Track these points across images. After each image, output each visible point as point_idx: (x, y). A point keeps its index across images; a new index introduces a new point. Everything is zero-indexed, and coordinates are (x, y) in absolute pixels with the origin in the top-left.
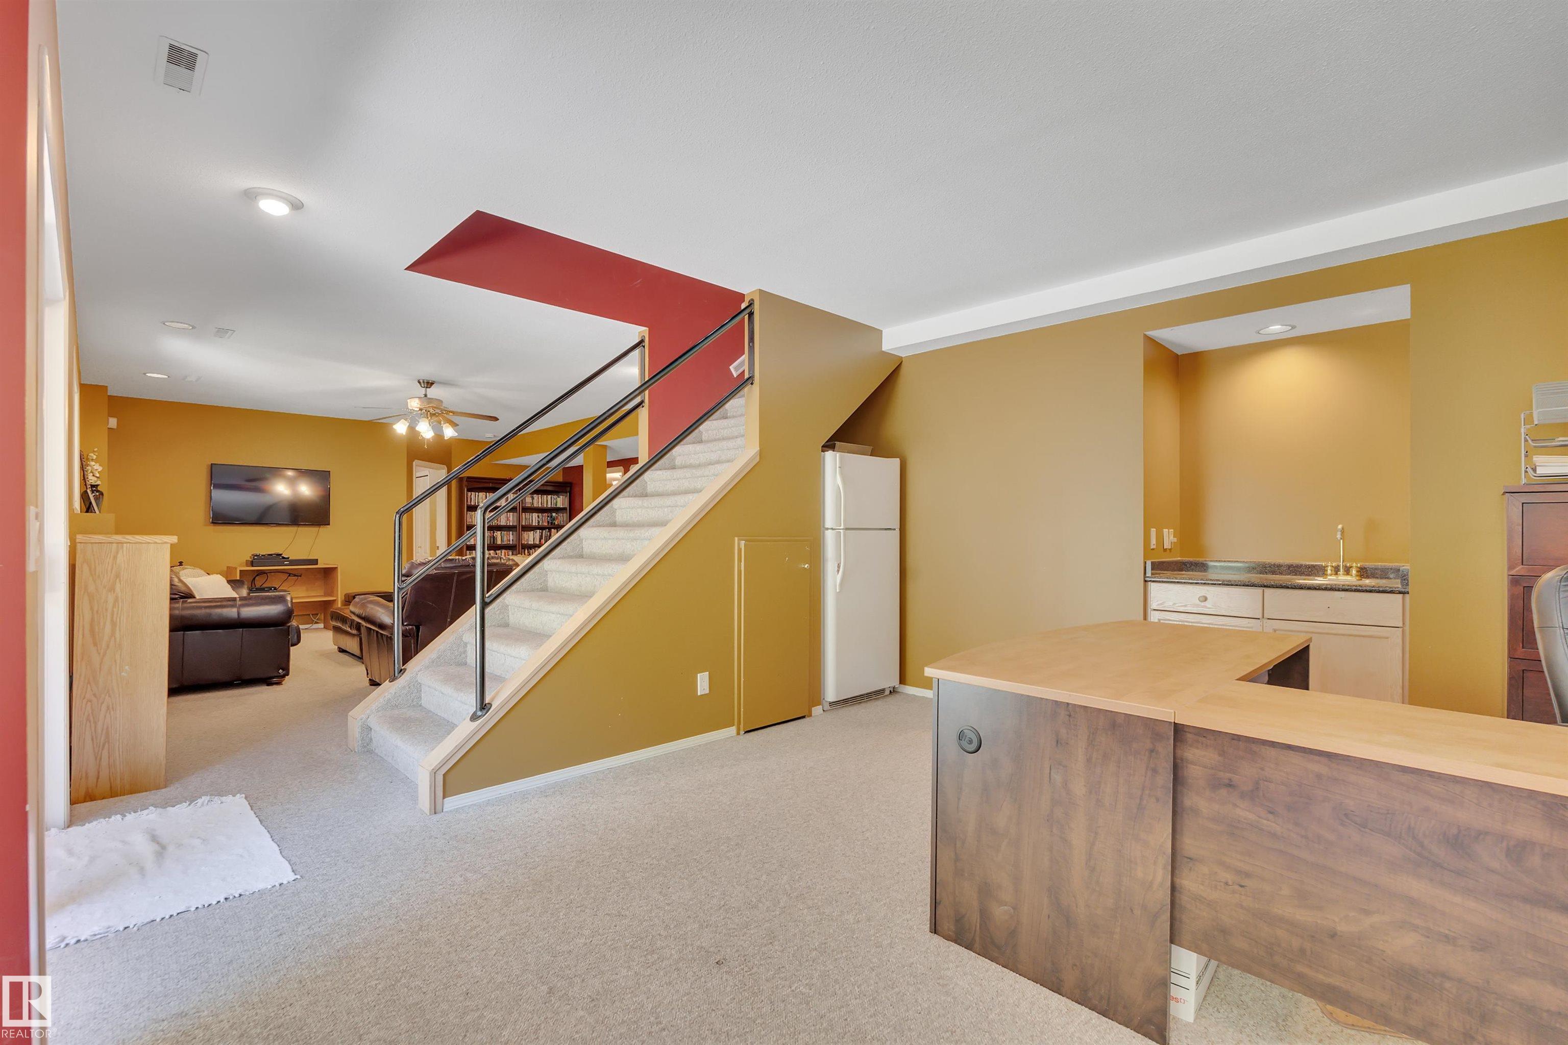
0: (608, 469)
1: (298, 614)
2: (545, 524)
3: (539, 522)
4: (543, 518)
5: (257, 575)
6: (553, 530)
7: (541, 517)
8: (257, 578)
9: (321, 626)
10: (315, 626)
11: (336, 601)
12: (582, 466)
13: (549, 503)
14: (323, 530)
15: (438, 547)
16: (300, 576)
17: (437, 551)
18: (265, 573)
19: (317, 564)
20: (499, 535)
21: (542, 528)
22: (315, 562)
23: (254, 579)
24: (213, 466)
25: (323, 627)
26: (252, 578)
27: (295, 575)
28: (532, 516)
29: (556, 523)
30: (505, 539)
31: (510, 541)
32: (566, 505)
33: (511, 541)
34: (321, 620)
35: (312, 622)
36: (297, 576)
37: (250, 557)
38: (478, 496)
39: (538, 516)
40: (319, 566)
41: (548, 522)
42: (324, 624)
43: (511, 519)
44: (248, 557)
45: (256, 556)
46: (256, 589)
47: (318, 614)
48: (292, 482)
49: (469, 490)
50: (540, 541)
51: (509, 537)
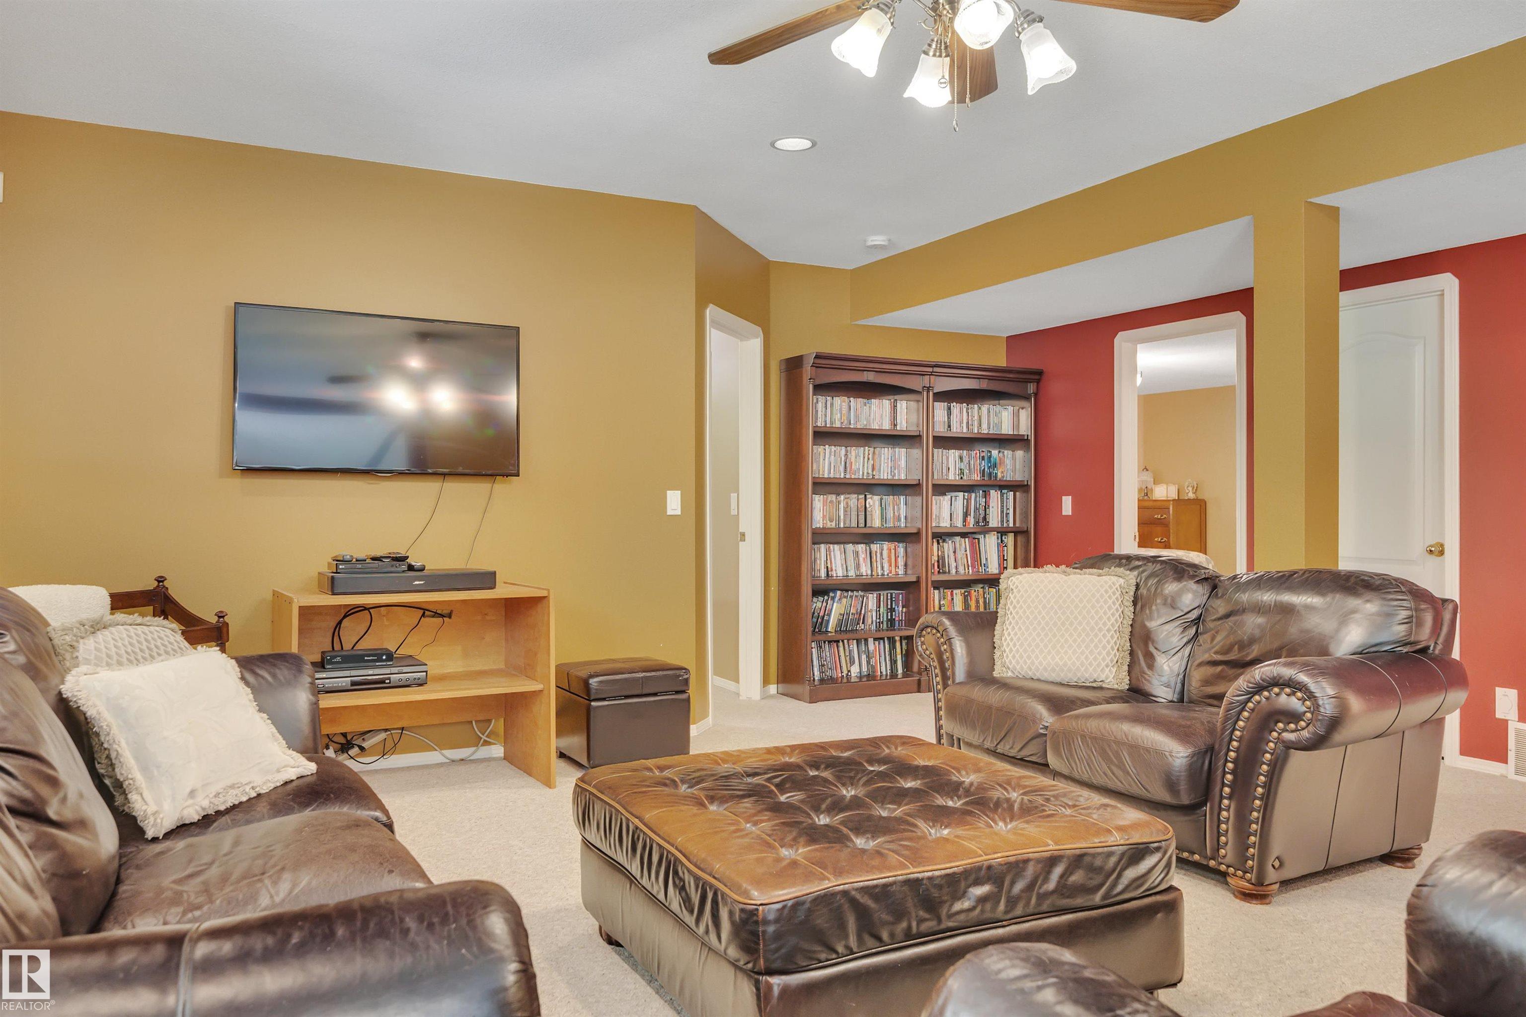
0: (1340, 293)
1: (445, 721)
2: (976, 477)
3: (962, 472)
4: (972, 462)
5: (345, 617)
6: (992, 492)
7: (966, 460)
8: (345, 623)
9: (497, 751)
10: (483, 752)
11: (546, 692)
12: (1252, 288)
13: (985, 425)
14: (502, 487)
15: (743, 535)
16: (450, 616)
17: (741, 544)
18: (365, 609)
19: (493, 587)
20: (877, 503)
21: (968, 488)
22: (487, 579)
23: (340, 623)
24: (241, 309)
25: (502, 755)
26: (333, 624)
27: (436, 615)
28: (948, 458)
29: (999, 475)
30: (890, 514)
31: (899, 520)
32: (1025, 427)
33: (903, 520)
34: (497, 735)
35: (477, 742)
36: (442, 616)
37: (329, 564)
38: (832, 405)
39: (961, 458)
40: (501, 591)
41: (983, 473)
42: (504, 746)
43: (903, 463)
44: (322, 565)
45: (343, 561)
46: (342, 657)
47: (489, 721)
48: (419, 382)
49: (820, 388)
50: (965, 520)
51: (899, 509)
